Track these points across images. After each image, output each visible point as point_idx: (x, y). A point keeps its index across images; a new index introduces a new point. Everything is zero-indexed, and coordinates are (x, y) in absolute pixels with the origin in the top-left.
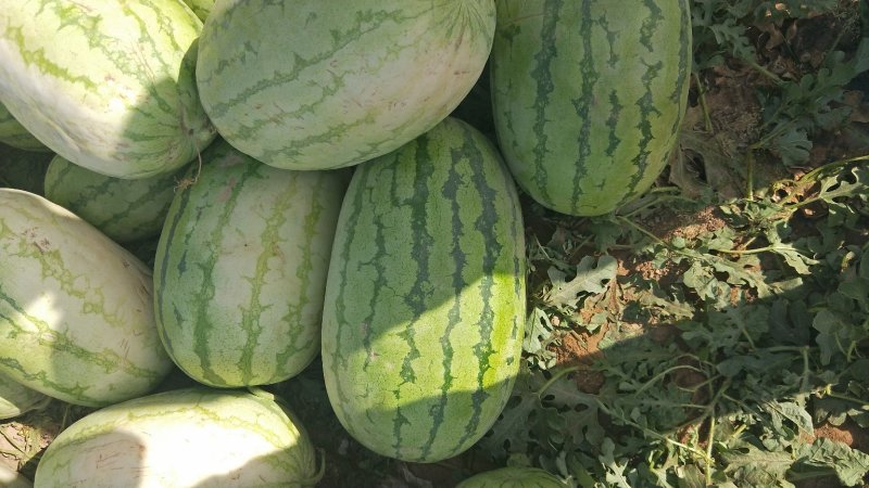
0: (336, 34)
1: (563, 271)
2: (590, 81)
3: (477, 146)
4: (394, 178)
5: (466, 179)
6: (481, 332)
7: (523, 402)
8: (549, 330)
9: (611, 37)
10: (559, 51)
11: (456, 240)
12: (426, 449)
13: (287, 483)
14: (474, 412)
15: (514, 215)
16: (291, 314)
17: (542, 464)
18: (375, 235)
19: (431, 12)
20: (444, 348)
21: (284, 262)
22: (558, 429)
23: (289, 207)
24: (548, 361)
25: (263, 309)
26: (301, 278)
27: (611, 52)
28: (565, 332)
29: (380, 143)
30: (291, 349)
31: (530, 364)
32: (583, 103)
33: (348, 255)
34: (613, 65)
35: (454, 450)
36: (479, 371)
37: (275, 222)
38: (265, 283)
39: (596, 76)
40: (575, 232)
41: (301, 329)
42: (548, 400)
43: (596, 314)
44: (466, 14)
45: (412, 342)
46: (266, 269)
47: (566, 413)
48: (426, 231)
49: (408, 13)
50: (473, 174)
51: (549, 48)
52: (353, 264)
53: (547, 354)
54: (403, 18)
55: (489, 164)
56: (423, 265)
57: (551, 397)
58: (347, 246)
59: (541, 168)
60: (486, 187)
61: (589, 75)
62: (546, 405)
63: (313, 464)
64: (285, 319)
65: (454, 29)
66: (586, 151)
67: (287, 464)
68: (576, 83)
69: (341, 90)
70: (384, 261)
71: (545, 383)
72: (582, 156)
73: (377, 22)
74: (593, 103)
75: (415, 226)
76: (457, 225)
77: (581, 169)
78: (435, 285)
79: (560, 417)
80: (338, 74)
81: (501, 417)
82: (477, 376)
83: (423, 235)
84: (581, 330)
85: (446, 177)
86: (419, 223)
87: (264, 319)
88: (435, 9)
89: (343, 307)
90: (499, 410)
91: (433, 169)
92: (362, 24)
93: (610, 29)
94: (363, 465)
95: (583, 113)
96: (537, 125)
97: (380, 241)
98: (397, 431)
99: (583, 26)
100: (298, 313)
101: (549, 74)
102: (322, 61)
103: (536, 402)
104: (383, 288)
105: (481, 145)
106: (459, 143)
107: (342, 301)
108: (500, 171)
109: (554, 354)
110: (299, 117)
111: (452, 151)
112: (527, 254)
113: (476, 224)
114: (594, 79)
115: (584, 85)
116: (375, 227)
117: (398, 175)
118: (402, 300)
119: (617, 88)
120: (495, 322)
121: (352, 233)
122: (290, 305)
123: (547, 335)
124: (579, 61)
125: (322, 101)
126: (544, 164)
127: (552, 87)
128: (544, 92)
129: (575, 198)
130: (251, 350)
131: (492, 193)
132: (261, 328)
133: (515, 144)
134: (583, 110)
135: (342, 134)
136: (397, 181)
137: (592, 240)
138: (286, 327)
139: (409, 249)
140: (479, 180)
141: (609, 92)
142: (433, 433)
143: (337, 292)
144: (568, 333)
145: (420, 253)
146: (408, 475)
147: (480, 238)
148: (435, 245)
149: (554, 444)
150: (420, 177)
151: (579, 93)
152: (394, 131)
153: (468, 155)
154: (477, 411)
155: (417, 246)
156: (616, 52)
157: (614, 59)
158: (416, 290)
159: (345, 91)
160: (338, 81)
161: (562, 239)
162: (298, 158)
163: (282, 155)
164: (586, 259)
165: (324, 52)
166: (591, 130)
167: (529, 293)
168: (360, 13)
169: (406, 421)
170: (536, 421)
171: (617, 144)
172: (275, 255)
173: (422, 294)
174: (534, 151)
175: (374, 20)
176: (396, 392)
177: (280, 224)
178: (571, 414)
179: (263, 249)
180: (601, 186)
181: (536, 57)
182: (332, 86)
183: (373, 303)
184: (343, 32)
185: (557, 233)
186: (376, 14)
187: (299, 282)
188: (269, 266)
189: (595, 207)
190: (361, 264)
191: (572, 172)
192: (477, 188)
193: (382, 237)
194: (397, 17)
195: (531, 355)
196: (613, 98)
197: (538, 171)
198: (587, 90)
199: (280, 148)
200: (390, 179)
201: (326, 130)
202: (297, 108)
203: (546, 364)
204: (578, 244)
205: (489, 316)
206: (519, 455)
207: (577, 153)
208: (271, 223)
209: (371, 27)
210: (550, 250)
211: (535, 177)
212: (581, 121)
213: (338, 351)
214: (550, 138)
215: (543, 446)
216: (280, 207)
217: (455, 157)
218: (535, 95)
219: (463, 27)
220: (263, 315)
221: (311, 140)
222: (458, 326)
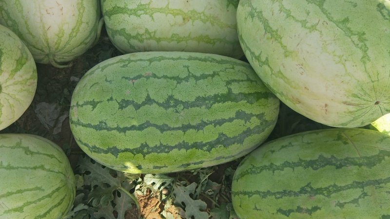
0: (346, 20)
1: (195, 192)
2: (324, 192)
3: (267, 129)
4: (242, 81)
5: (248, 125)
6: (156, 146)
7: (115, 179)
8: (159, 188)
9: (355, 201)
10: (340, 170)
11: (211, 123)
12: (78, 123)
13: (48, 44)
14: (105, 149)
15: (229, 157)
16: (149, 34)
17: (79, 196)
18: (207, 73)
19: (370, 80)
20: (143, 124)
21: (180, 25)
22: (101, 203)
23: (213, 25)
24: (141, 190)
25: (151, 16)
26: (172, 37)
27: (345, 203)
28: (159, 197)
29: (269, 66)
30: (129, 37)
31: (137, 180)
32: (309, 189)
33: (191, 59)
34: (337, 205)
35: (80, 141)
36: (131, 148)
37: (203, 17)
38: (166, 15)
39: (328, 196)
40: (219, 195)
41: (141, 41)
42: (118, 194)
43: (172, 215)
44: (366, 106)
45: (144, 104)
46: (175, 15)
47: (111, 206)
48: (215, 103)
49: (369, 65)
50: (251, 128)
51: (341, 164)
52: (187, 63)
53: (144, 189)
54: (364, 63)
55: (257, 138)
56: (193, 105)
57: (119, 195)
58: (196, 59)
59: (261, 170)
60: (245, 137)
61: (328, 191)
62: (114, 193)
63: (63, 60)
64: (147, 30)
65: (358, 99)
66: (278, 196)
67: (60, 43)
68: (322, 184)
69: (308, 31)
70: (192, 81)
71: (128, 191)
72: (274, 194)
73: (360, 46)
74: (310, 196)
75: (216, 96)
76: (220, 123)
77: (265, 195)
78: (182, 113)
79: (108, 202)
80: (318, 27)
81: (104, 167)
82: (128, 148)
83: (211, 102)
84: (162, 207)
85: (248, 112)
86: (219, 99)
87: (145, 18)
88: (372, 84)
89: (160, 60)
90: (107, 165)
91: (252, 103)
92: (357, 36)
93: (360, 200)
94: (66, 91)
95: (303, 191)
96: (290, 163)
97: (204, 77)
98: (87, 103)
99: (358, 183)
100: (151, 38)
101: (323, 166)
102: (325, 16)
103: (115, 186)
104: (175, 82)
105: (268, 131)
106: (267, 118)
107: (163, 59)
108: (254, 145)
109: (145, 193)
110: (281, 11)
111: (263, 114)
112: (202, 169)
113: (222, 134)
114: (326, 194)
115: (321, 188)
116: (211, 73)
117: (244, 82)
118: (170, 94)
119: (323, 210)
120: (164, 155)
121: (205, 60)
122: (155, 32)
123: (156, 187)
124: (336, 184)
125: (297, 21)
126: (264, 171)
127: (316, 169)
128: (311, 164)
129: (245, 193)
130: (126, 12)
131: (241, 141)
132: (139, 16)
133: (273, 152)
134: (305, 190)
135: (273, 39)
136: (241, 83)
137: (216, 206)
138: (142, 31)
139: (202, 95)
140: (248, 132)
141: (319, 205)
142: (89, 126)
143: (167, 56)
144: (159, 200)
145: (200, 101)
146: (63, 118)
147: (215, 137)
148: (207, 110)
149: (92, 201)
150: (246, 96)
151: (315, 187)
152: (280, 72)
153: (262, 124)
154: (106, 151)
155: (204, 99)
156: (346, 206)
157: (341, 205)
158: (177, 102)
159: (307, 33)
160: (313, 28)
161: (214, 188)
162: (249, 19)
163: (249, 9)
164: (204, 204)
165: (332, 15)
166: (293, 197)
167: (180, 173)
168: (364, 34)
169: (94, 108)
170: (104, 188)
171: (286, 215)
172: (184, 19)
173: (175, 106)
174: (272, 164)
175: (361, 44)
176: (111, 99)
177: (202, 20)
178: (111, 208)
179: (186, 11)
180: (256, 208)
181: (333, 156)
182: (308, 25)
183: (165, 77)
184: (349, 25)
185: (217, 185)
186: (365, 45)
187: (170, 36)
188: (177, 16)
189: (240, 206)
190: (188, 67)
191: (262, 189)
192: (244, 131)
193: (206, 78)
194: (365, 58)
195: (143, 180)
196: (315, 209)
197: (259, 168)
198: (319, 191)
199: (255, 6)
200: (241, 79)
201: (274, 29)
202: (287, 7)
203: (139, 190)
204: (212, 198)
205: (166, 150)
206: (83, 181)
207: (276, 191)
208: (202, 15)
209: (356, 43)
210: (206, 182)
211: (254, 166)
212: (297, 190)
213: (132, 61)
214: (282, 172)
215: (89, 194)
216: (212, 19)
217: (260, 116)
218: (309, 159)
219: (358, 105)
220: (147, 16)
221: (265, 22)
222: (158, 132)
